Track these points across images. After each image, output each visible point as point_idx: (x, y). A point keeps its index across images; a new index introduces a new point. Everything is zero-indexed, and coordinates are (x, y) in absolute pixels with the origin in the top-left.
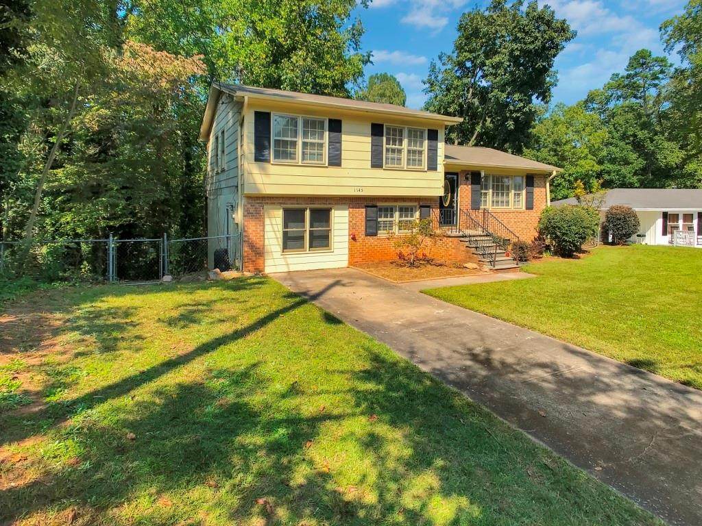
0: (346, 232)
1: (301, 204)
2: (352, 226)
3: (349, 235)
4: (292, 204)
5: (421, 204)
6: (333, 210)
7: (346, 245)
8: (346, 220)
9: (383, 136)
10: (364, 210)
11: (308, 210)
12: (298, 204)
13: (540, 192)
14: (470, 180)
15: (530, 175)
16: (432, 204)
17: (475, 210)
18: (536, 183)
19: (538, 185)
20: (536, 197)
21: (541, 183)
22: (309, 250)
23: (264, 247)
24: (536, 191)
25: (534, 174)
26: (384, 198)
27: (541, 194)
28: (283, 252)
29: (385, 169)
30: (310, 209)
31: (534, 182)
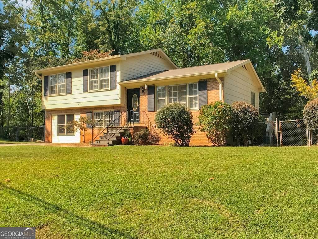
1: (63, 113)
4: (60, 113)
5: (115, 110)
9: (88, 75)
10: (86, 115)
13: (215, 94)
14: (147, 92)
15: (202, 80)
16: (121, 110)
17: (151, 112)
18: (211, 86)
19: (212, 87)
20: (211, 98)
21: (217, 85)
22: (66, 134)
23: (52, 132)
24: (211, 93)
25: (207, 79)
26: (95, 108)
27: (217, 95)
28: (58, 134)
29: (89, 92)
30: (66, 115)
31: (208, 85)
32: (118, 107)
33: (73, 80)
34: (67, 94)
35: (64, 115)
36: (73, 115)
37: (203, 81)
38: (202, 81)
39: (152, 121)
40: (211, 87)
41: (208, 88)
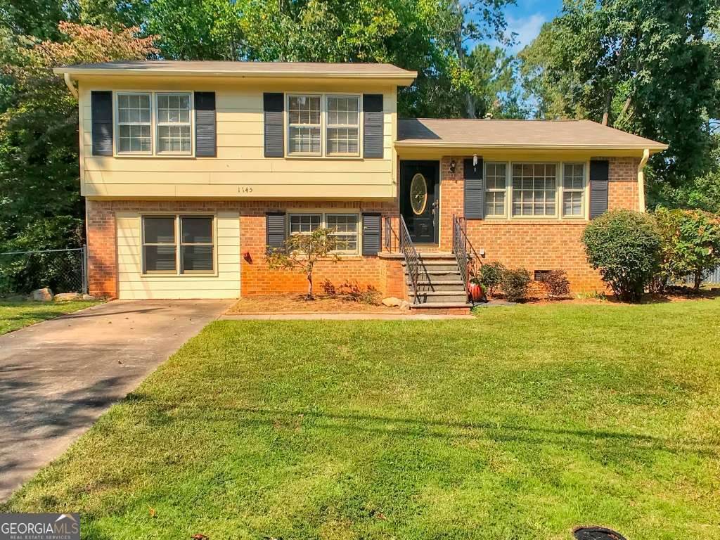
0: (237, 250)
1: (167, 210)
2: (245, 240)
3: (241, 254)
4: (152, 210)
5: (365, 210)
6: (215, 219)
7: (237, 268)
8: (237, 232)
9: (282, 110)
10: (264, 219)
11: (178, 219)
12: (161, 210)
13: (624, 190)
14: (462, 171)
15: (599, 159)
16: (386, 210)
17: (473, 221)
18: (616, 173)
19: (619, 176)
20: (616, 198)
21: (627, 173)
22: (182, 273)
23: (116, 265)
24: (615, 187)
25: (609, 157)
26: (297, 202)
27: (627, 192)
28: (144, 273)
29: (287, 159)
30: (180, 217)
31: (610, 171)
32: (373, 203)
33: (220, 116)
34: (197, 156)
35: (173, 218)
36: (210, 219)
37: (599, 161)
38: (597, 161)
39: (473, 242)
40: (616, 175)
41: (612, 176)
